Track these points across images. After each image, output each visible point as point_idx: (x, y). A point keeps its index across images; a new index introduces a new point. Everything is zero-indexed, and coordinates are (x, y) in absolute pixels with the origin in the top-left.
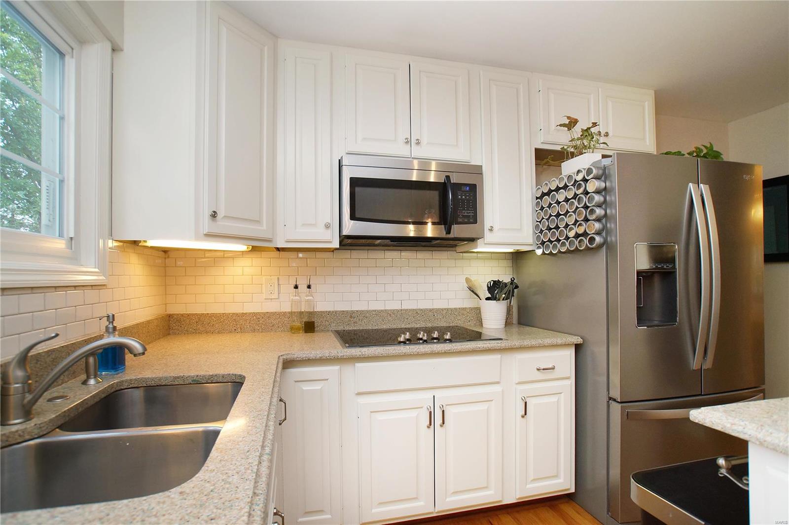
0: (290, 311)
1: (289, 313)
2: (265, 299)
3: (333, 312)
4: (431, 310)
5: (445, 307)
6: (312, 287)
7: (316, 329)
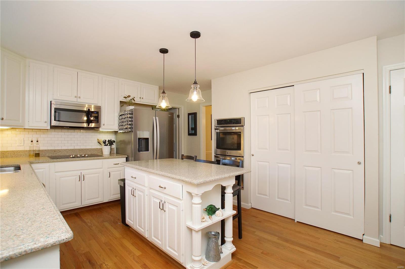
0: (29, 150)
1: (28, 150)
2: (18, 146)
3: (47, 150)
4: (85, 149)
5: (90, 148)
6: (39, 141)
7: (40, 156)
